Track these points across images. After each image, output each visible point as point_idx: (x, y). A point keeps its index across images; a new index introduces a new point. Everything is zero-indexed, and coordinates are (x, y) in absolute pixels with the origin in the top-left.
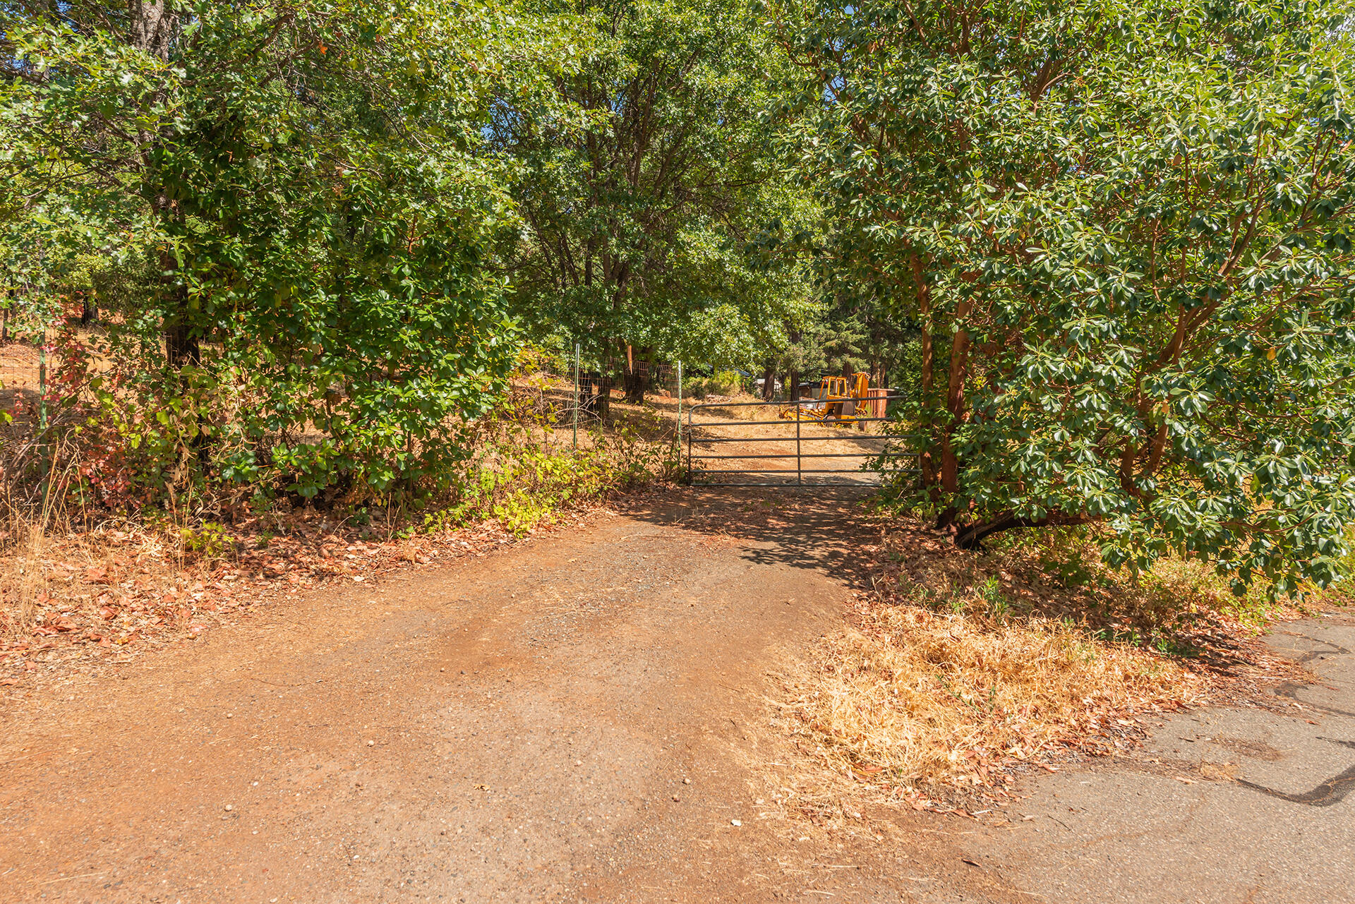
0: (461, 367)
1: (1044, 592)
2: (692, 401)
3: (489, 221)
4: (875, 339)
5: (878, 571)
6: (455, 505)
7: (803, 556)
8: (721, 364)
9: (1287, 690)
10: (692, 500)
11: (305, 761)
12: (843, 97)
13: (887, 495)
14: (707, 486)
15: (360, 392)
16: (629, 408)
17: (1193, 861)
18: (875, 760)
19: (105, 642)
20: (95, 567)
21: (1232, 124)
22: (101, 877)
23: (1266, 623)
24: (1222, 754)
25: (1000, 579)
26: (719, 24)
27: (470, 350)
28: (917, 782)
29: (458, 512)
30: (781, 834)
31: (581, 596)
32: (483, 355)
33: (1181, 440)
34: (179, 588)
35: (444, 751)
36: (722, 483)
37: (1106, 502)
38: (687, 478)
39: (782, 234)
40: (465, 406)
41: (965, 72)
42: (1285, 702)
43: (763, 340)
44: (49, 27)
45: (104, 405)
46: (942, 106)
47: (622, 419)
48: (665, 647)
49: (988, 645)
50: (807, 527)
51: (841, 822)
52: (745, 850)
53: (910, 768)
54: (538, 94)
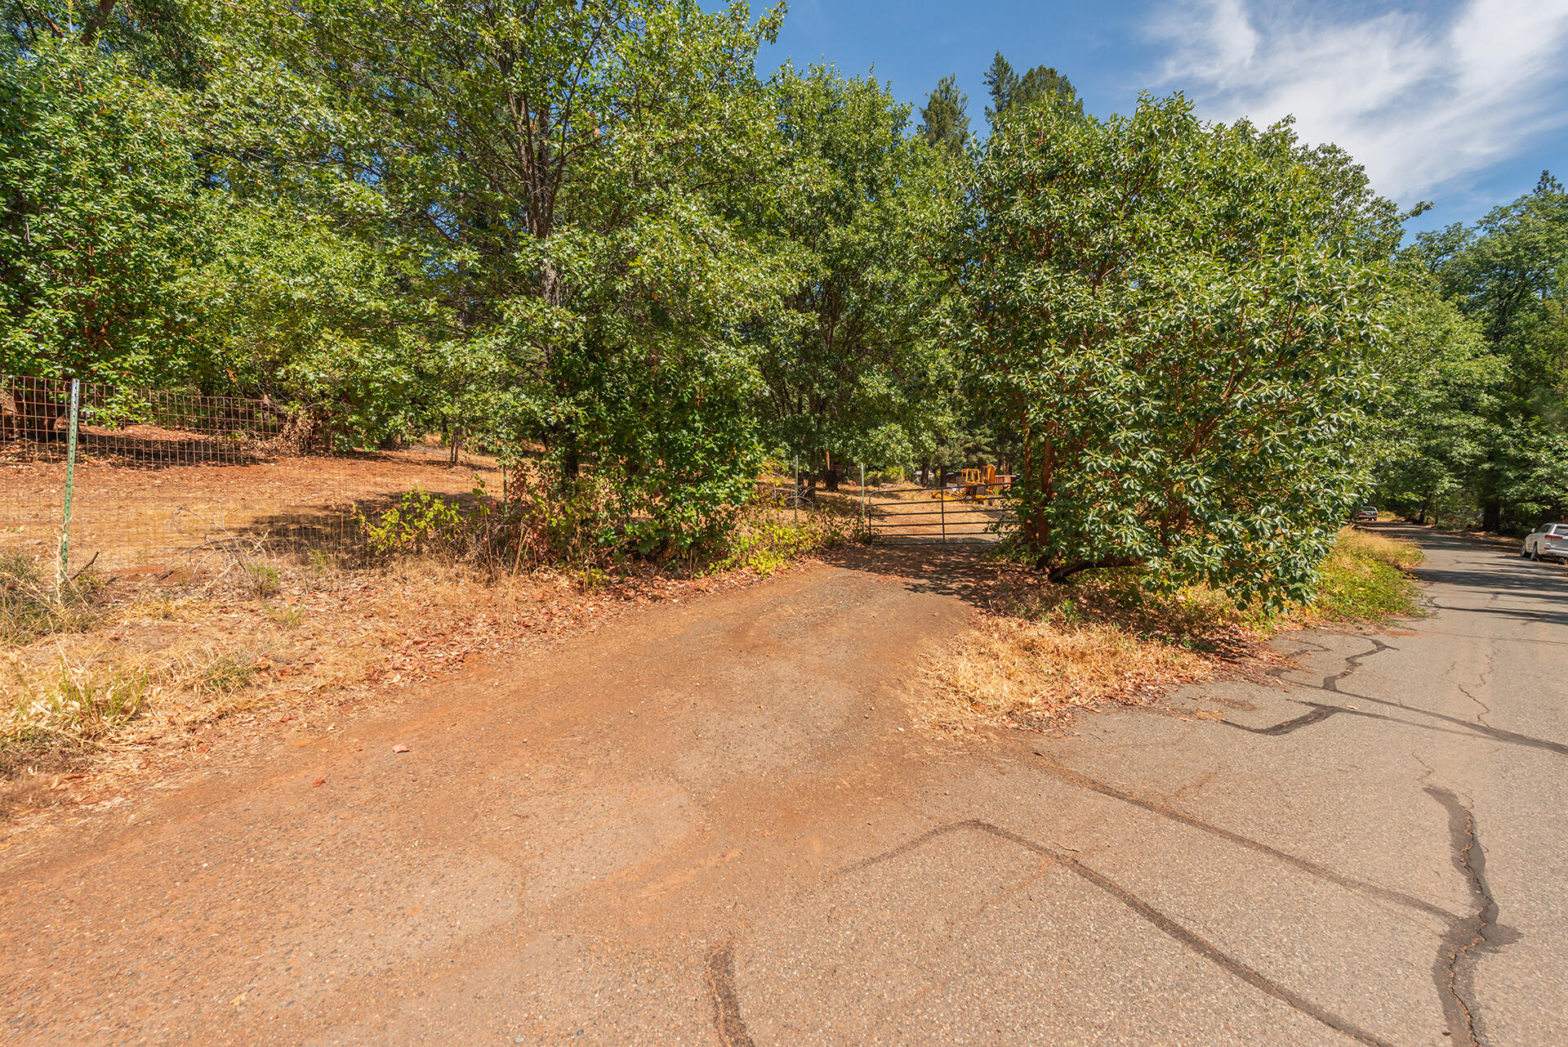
0: (730, 473)
1: (1109, 611)
2: (871, 488)
3: (745, 386)
4: (1001, 441)
5: (993, 597)
6: (726, 558)
7: (944, 588)
8: (891, 463)
9: (1276, 672)
10: (872, 554)
11: (665, 692)
12: (966, 292)
13: (1002, 549)
14: (882, 545)
15: (672, 491)
16: (830, 494)
17: (1178, 759)
18: (984, 701)
19: (549, 633)
20: (537, 593)
21: (1224, 301)
22: (579, 739)
23: (1275, 632)
24: (1215, 708)
25: (1080, 602)
26: (885, 238)
27: (734, 463)
28: (1010, 714)
29: (728, 562)
30: (926, 736)
31: (805, 611)
32: (742, 466)
33: (1194, 508)
34: (582, 605)
35: (737, 689)
36: (892, 543)
37: (1142, 550)
38: (868, 540)
39: (928, 379)
40: (733, 497)
41: (1046, 273)
42: (1270, 679)
43: (918, 446)
44: (516, 300)
45: (538, 503)
46: (1030, 297)
47: (826, 502)
48: (858, 639)
49: (1065, 642)
50: (948, 570)
51: (962, 732)
52: (906, 742)
53: (1005, 707)
54: (773, 308)
